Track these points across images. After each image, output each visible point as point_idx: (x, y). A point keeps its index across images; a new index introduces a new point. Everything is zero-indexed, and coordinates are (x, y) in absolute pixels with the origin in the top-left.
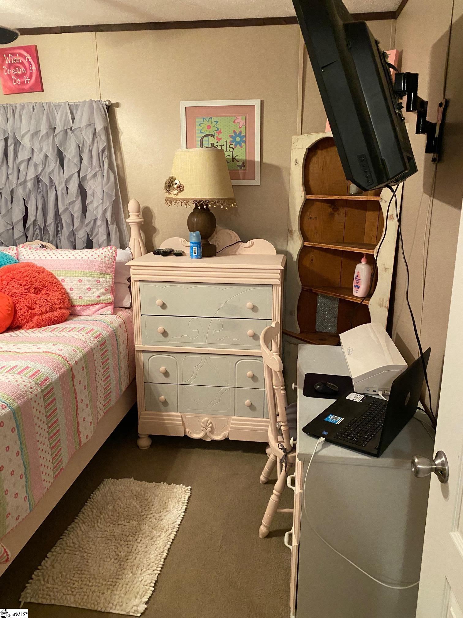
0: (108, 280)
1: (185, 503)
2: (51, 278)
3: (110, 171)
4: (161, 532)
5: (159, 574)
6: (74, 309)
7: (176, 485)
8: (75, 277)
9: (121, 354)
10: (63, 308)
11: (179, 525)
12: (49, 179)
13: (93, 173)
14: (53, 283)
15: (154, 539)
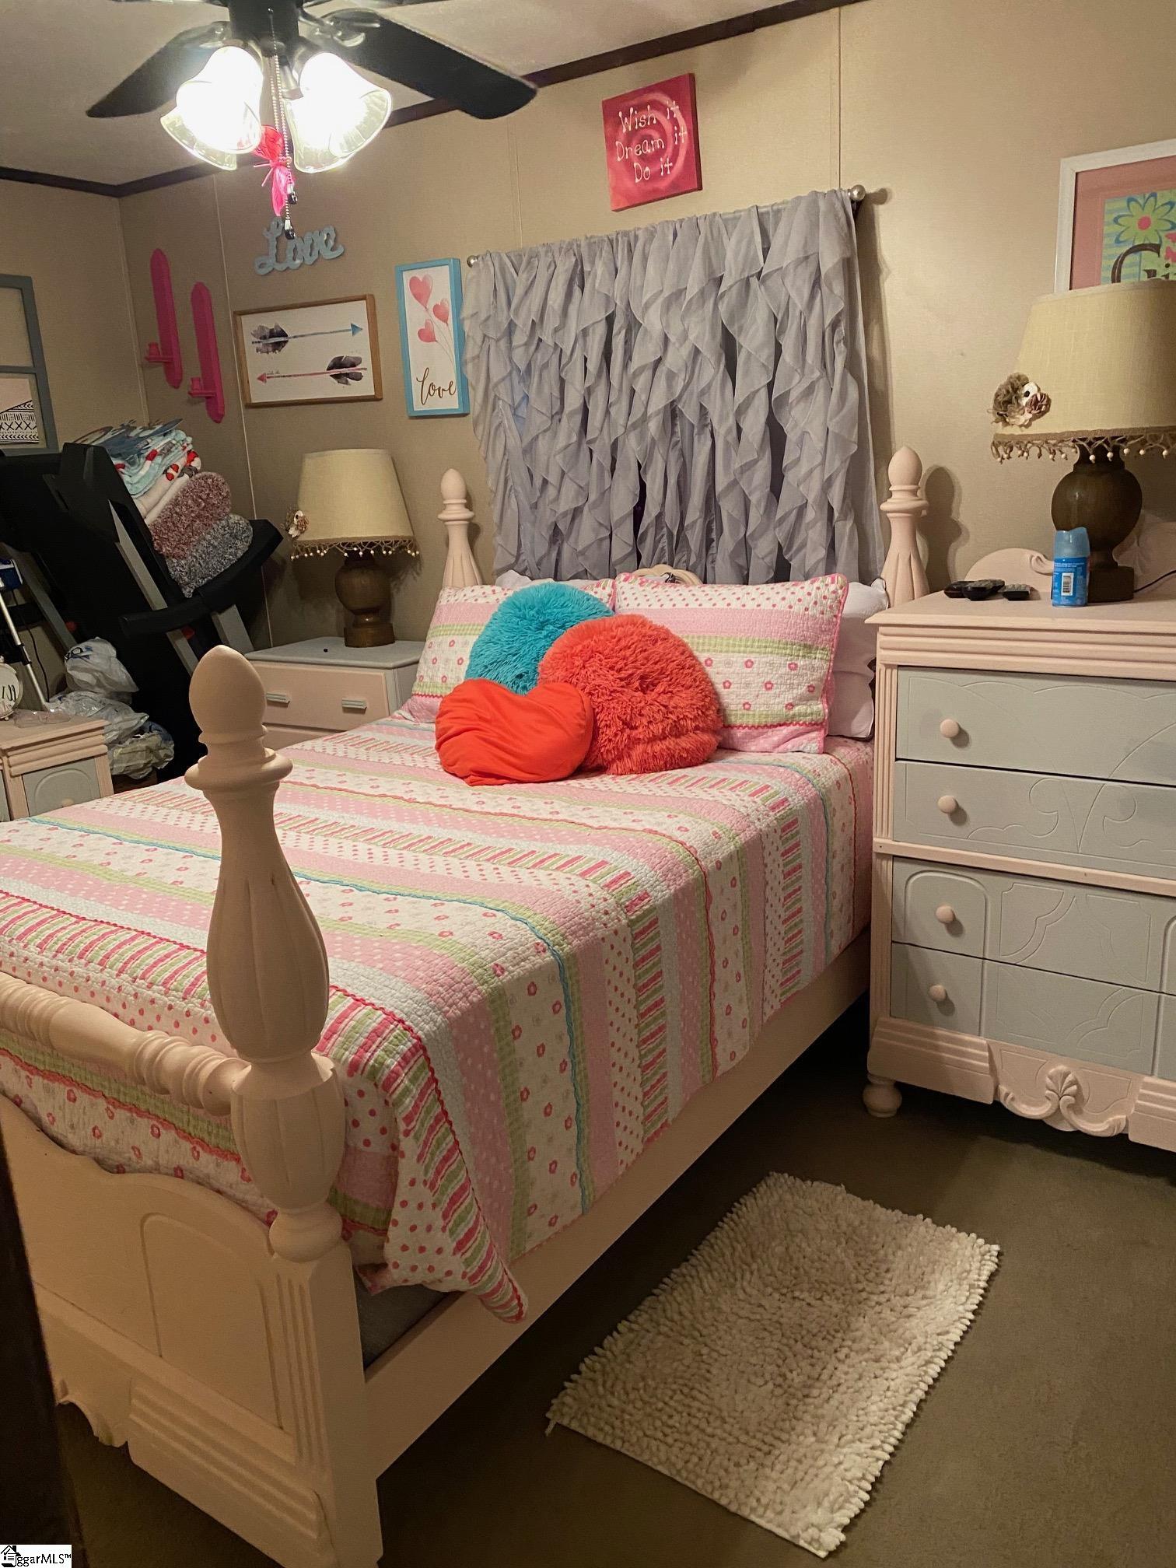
0: (819, 664)
1: (979, 1287)
2: (682, 654)
3: (849, 377)
4: (902, 1349)
5: (886, 1463)
6: (729, 734)
7: (959, 1231)
8: (737, 655)
9: (834, 857)
10: (703, 730)
11: (956, 1344)
12: (697, 408)
13: (805, 384)
14: (683, 668)
15: (884, 1363)
